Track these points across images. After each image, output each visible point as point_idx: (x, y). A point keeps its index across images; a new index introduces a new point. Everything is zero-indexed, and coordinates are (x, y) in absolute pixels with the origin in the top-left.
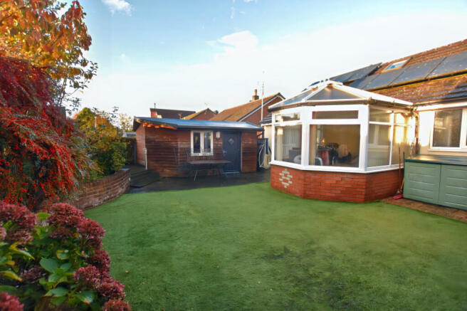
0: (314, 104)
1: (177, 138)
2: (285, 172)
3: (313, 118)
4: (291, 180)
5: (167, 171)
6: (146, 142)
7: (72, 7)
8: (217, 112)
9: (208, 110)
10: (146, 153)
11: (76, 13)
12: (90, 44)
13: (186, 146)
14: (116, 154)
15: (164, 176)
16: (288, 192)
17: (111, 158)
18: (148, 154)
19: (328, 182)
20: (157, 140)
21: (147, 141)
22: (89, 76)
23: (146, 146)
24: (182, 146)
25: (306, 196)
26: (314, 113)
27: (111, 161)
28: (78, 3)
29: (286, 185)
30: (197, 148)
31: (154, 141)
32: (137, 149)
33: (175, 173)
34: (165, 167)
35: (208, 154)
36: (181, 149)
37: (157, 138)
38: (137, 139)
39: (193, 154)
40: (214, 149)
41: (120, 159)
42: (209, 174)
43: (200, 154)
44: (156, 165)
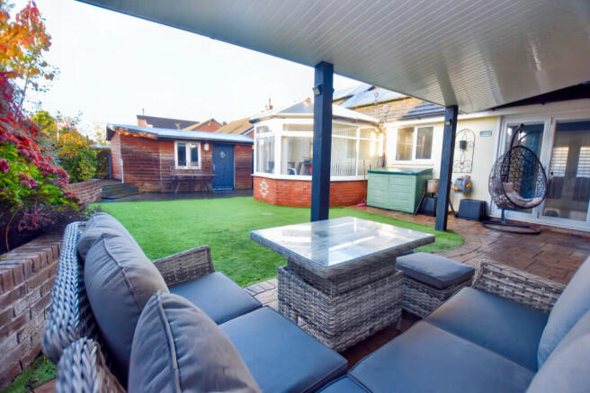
0: (284, 117)
1: (158, 149)
2: (264, 182)
3: (284, 129)
4: (268, 189)
5: (147, 184)
6: (122, 153)
7: (28, 6)
8: (225, 124)
9: (213, 120)
10: (122, 164)
11: (32, 12)
12: (50, 44)
13: (169, 158)
14: (84, 161)
15: (144, 190)
16: (266, 201)
17: (78, 166)
18: (125, 166)
19: (297, 190)
20: (135, 151)
21: (124, 152)
22: (50, 77)
23: (122, 157)
24: (164, 158)
25: (278, 204)
26: (284, 125)
27: (78, 169)
28: (34, 4)
29: (264, 195)
30: (182, 160)
31: (132, 152)
32: (111, 161)
33: (157, 187)
34: (144, 181)
35: (195, 168)
36: (163, 161)
37: (135, 148)
38: (112, 150)
39: (177, 167)
40: (203, 162)
41: (89, 167)
42: (196, 190)
43: (186, 168)
44: (136, 178)
